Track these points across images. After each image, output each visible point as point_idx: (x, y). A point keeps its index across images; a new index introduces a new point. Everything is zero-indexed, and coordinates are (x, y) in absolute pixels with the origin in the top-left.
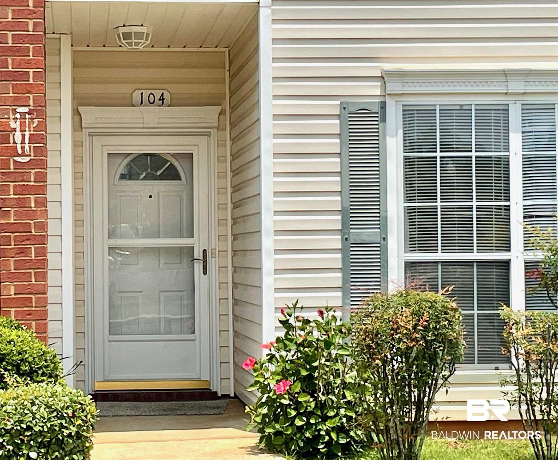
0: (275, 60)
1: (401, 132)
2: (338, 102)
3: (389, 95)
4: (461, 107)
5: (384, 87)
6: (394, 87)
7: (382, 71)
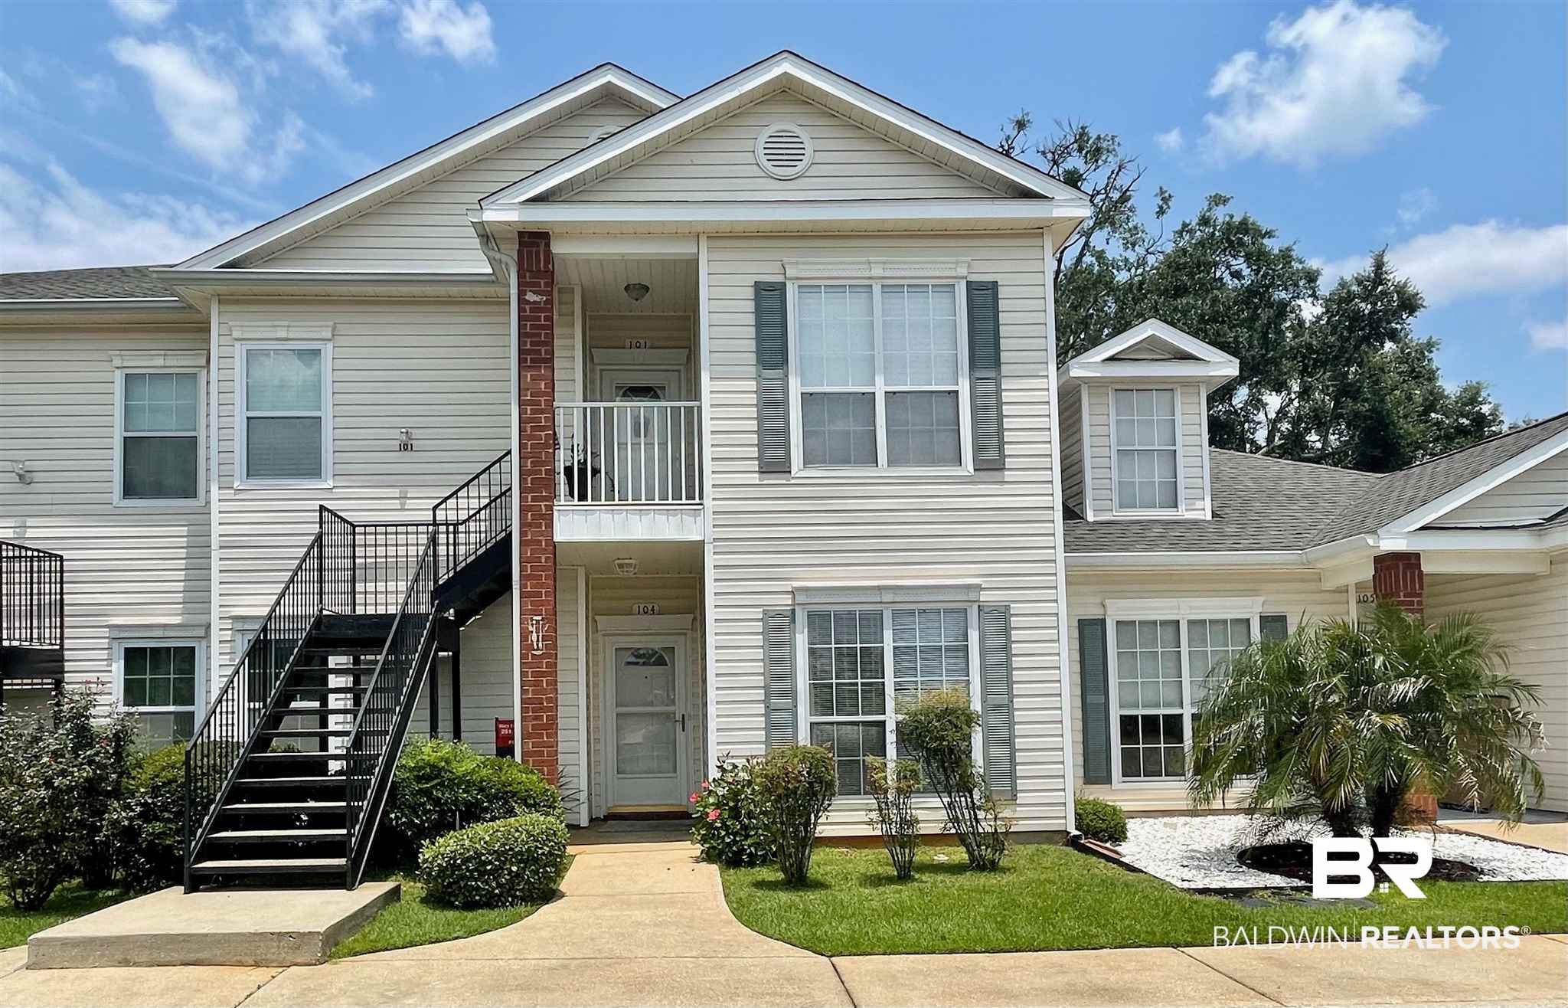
0: (716, 580)
1: (806, 630)
2: (761, 610)
3: (798, 604)
4: (850, 613)
5: (794, 598)
6: (800, 599)
7: (793, 588)
